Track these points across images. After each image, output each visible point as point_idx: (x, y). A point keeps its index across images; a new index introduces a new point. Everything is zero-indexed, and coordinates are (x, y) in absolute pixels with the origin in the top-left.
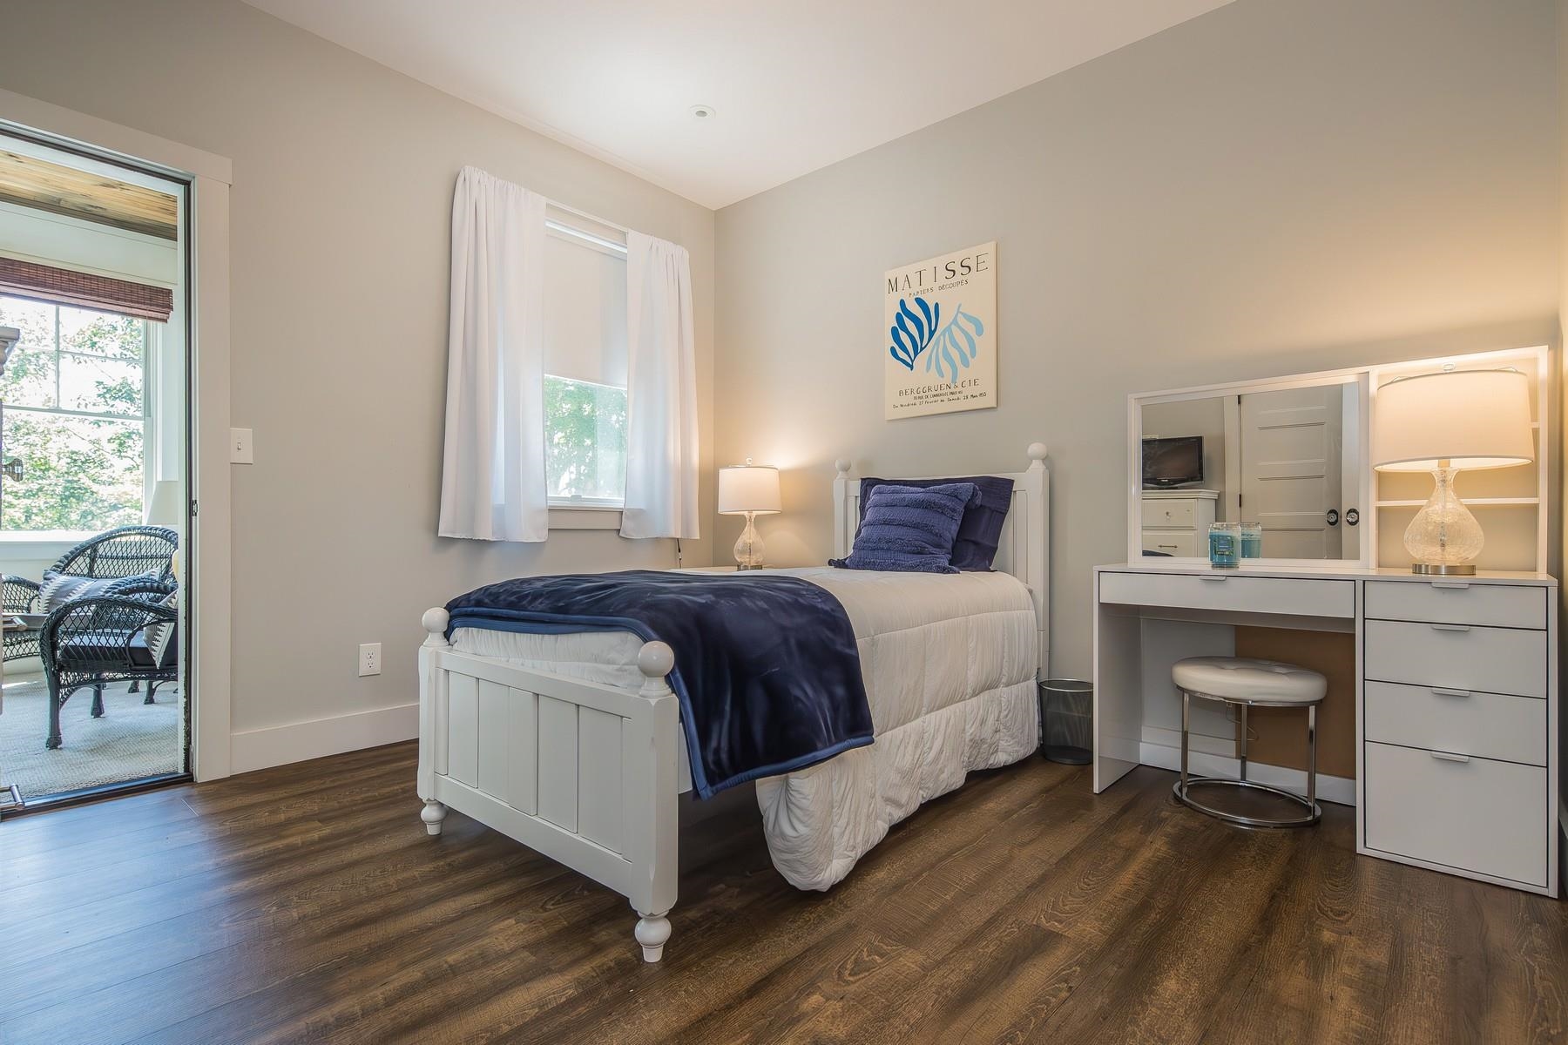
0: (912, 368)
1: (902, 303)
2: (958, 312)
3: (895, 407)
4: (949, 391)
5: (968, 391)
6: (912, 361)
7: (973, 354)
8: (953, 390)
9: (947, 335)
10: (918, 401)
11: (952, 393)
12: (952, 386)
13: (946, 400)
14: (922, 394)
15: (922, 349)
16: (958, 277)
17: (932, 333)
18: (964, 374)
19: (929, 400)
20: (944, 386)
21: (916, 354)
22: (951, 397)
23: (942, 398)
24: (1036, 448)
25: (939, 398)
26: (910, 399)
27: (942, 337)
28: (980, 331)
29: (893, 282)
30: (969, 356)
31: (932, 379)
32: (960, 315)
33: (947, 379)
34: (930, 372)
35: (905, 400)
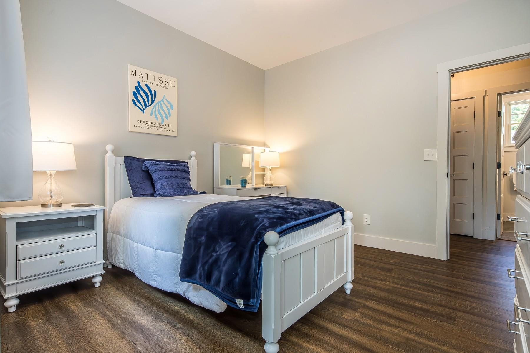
0: (144, 112)
1: (138, 83)
2: (164, 98)
3: (135, 126)
4: (160, 126)
5: (168, 128)
6: (144, 110)
7: (170, 116)
8: (162, 126)
9: (159, 104)
10: (147, 127)
11: (162, 128)
12: (162, 125)
13: (159, 130)
14: (148, 124)
15: (148, 106)
16: (163, 84)
17: (153, 102)
18: (166, 122)
19: (152, 127)
20: (158, 124)
21: (146, 107)
22: (161, 129)
23: (158, 128)
24: (193, 153)
25: (157, 128)
26: (143, 125)
27: (157, 105)
28: (172, 108)
29: (134, 72)
30: (168, 116)
31: (153, 120)
32: (164, 99)
33: (160, 121)
34: (152, 116)
35: (139, 124)
